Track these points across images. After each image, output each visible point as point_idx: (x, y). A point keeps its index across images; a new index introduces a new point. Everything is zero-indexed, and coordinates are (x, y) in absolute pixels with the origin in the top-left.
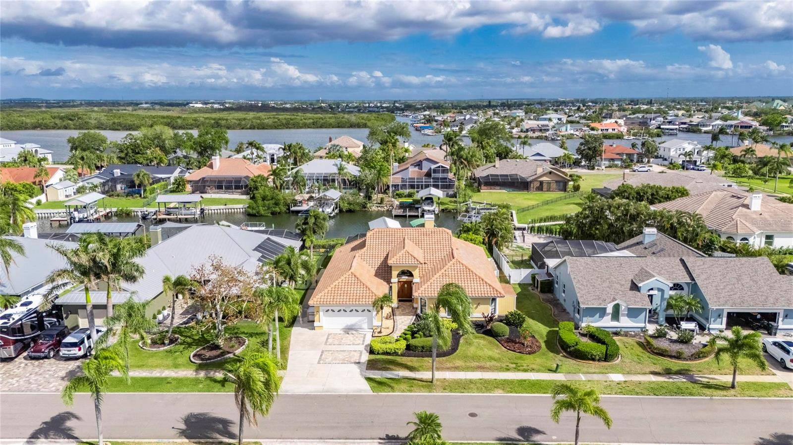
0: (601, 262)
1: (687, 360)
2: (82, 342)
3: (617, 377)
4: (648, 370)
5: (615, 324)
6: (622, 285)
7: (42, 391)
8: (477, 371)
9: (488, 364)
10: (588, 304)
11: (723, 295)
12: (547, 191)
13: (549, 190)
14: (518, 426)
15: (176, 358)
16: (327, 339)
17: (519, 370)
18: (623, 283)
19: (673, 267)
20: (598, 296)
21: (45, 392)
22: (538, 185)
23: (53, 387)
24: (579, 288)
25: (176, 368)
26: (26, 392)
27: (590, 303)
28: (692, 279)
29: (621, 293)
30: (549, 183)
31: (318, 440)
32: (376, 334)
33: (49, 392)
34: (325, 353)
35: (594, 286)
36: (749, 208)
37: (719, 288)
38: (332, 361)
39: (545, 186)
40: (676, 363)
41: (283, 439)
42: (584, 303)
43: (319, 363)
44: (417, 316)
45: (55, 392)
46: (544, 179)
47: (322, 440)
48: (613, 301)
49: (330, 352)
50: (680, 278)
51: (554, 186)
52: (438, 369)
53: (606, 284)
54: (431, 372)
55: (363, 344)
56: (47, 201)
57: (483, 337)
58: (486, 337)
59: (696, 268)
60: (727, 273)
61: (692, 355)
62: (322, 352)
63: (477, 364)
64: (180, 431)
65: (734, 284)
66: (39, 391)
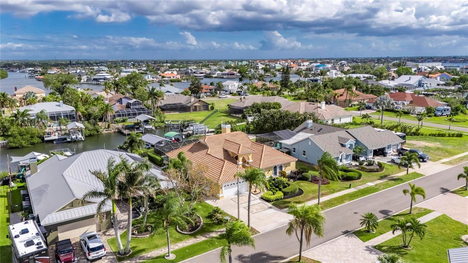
3: (371, 184)
5: (341, 163)
8: (324, 196)
12: (199, 111)
13: (200, 111)
14: (378, 211)
16: (235, 202)
17: (337, 191)
18: (337, 144)
22: (194, 108)
28: (355, 138)
30: (199, 107)
36: (321, 108)
38: (257, 211)
39: (198, 109)
46: (197, 104)
48: (341, 153)
51: (202, 108)
55: (256, 199)
62: (244, 208)
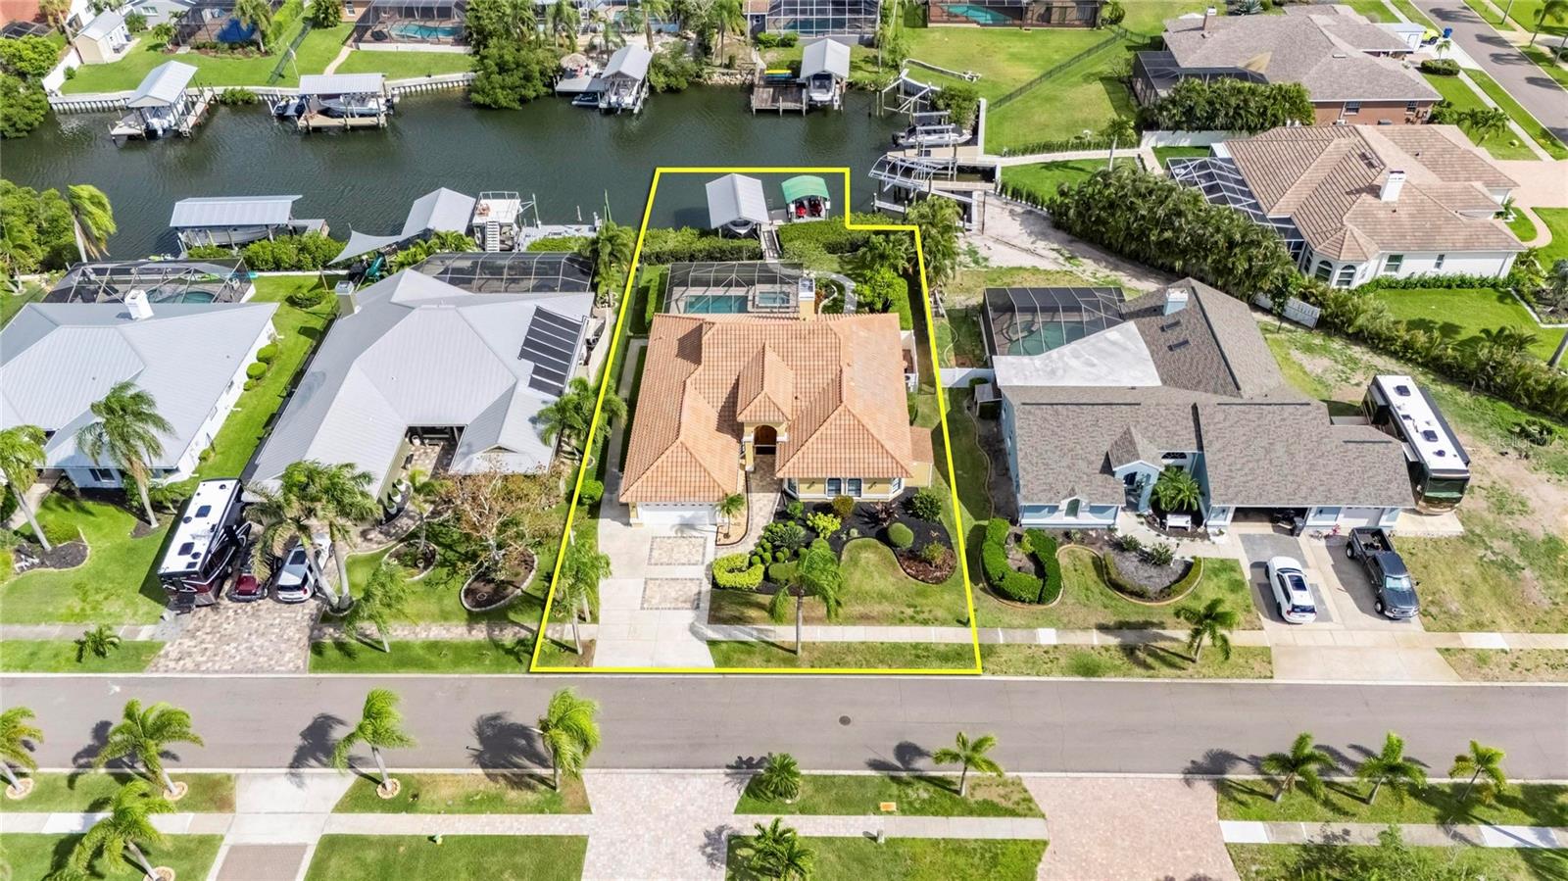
0: (1068, 416)
1: (1152, 600)
2: (305, 579)
3: (1047, 636)
4: (1093, 621)
5: (1071, 520)
6: (1090, 463)
7: (278, 672)
8: (860, 624)
9: (876, 609)
10: (1032, 500)
11: (1236, 481)
14: (895, 743)
15: (440, 599)
16: (651, 550)
17: (917, 622)
18: (1093, 458)
19: (1177, 422)
20: (1050, 484)
21: (282, 672)
23: (289, 662)
24: (1025, 470)
25: (446, 619)
26: (257, 672)
27: (1035, 498)
28: (1201, 447)
29: (1085, 478)
31: (649, 770)
32: (723, 541)
33: (286, 672)
34: (651, 584)
35: (1047, 465)
36: (1378, 196)
37: (1233, 468)
38: (660, 603)
40: (1135, 605)
41: (608, 768)
42: (1026, 498)
43: (642, 608)
44: (784, 492)
45: (294, 672)
47: (655, 771)
48: (1071, 496)
49: (658, 582)
50: (1183, 444)
51: (1073, 14)
52: (807, 621)
53: (1066, 461)
54: (794, 628)
55: (703, 563)
56: (82, 62)
57: (877, 547)
58: (880, 545)
59: (1212, 427)
60: (1255, 438)
61: (1161, 591)
62: (646, 583)
63: (861, 608)
64: (476, 753)
65: (1258, 461)
66: (272, 671)
